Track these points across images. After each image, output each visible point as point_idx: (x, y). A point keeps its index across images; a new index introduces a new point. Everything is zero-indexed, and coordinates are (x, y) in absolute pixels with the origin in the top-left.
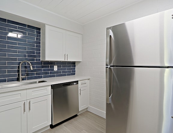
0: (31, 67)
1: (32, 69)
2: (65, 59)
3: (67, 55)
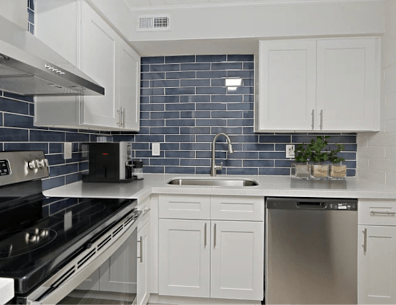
0: (230, 146)
1: (231, 152)
2: (313, 126)
3: (321, 114)
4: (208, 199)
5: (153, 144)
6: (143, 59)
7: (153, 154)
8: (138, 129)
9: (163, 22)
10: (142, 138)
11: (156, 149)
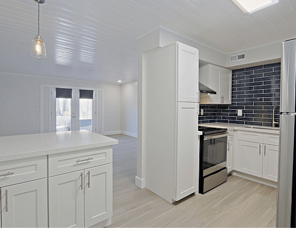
4: (262, 134)
5: (239, 110)
6: (233, 71)
7: (238, 115)
8: (230, 103)
9: (243, 56)
10: (233, 108)
11: (240, 113)
